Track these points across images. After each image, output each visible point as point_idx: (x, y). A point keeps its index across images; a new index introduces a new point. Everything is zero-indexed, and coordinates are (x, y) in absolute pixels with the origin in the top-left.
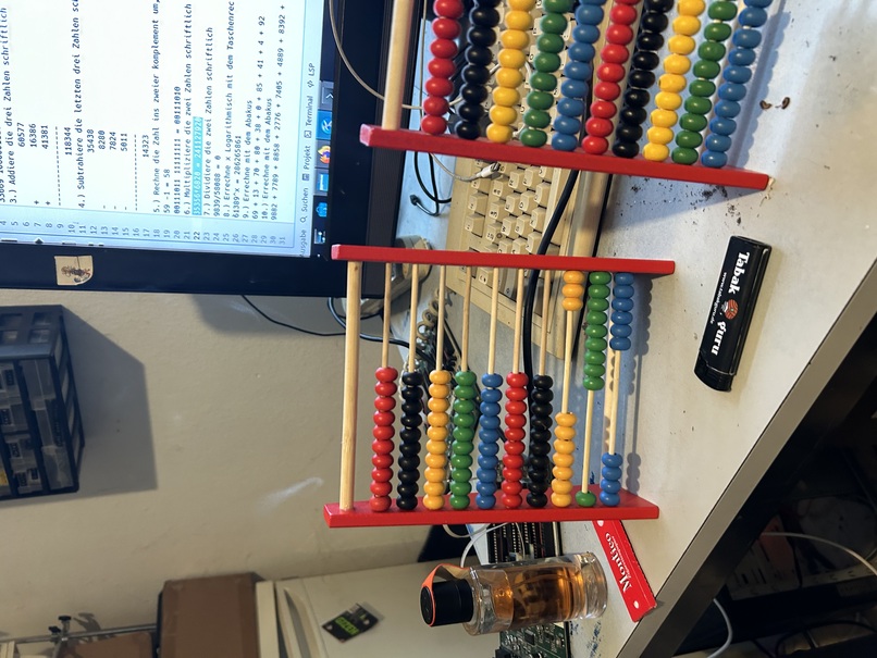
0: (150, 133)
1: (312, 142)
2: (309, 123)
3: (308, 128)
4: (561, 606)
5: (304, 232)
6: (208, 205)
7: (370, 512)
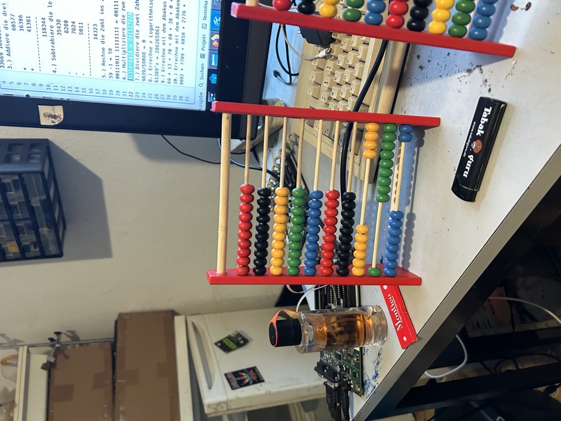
0: (98, 23)
1: (207, 32)
2: (205, 18)
3: (205, 22)
4: (358, 338)
5: (201, 93)
6: (138, 74)
7: (236, 276)
